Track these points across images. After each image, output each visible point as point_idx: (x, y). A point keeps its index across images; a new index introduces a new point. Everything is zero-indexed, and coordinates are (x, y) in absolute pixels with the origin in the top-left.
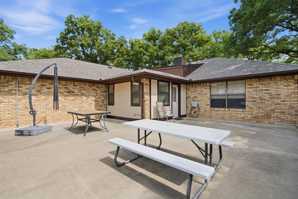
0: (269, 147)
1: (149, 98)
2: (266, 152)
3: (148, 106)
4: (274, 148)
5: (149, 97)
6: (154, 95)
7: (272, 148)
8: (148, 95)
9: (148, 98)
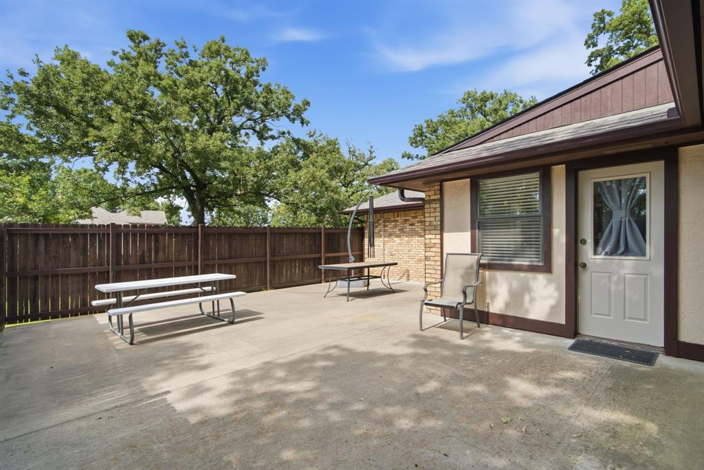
0: (93, 421)
1: (439, 241)
2: (93, 398)
3: (433, 263)
4: (77, 423)
5: (439, 236)
6: (459, 229)
7: (83, 424)
8: (434, 232)
9: (433, 241)
